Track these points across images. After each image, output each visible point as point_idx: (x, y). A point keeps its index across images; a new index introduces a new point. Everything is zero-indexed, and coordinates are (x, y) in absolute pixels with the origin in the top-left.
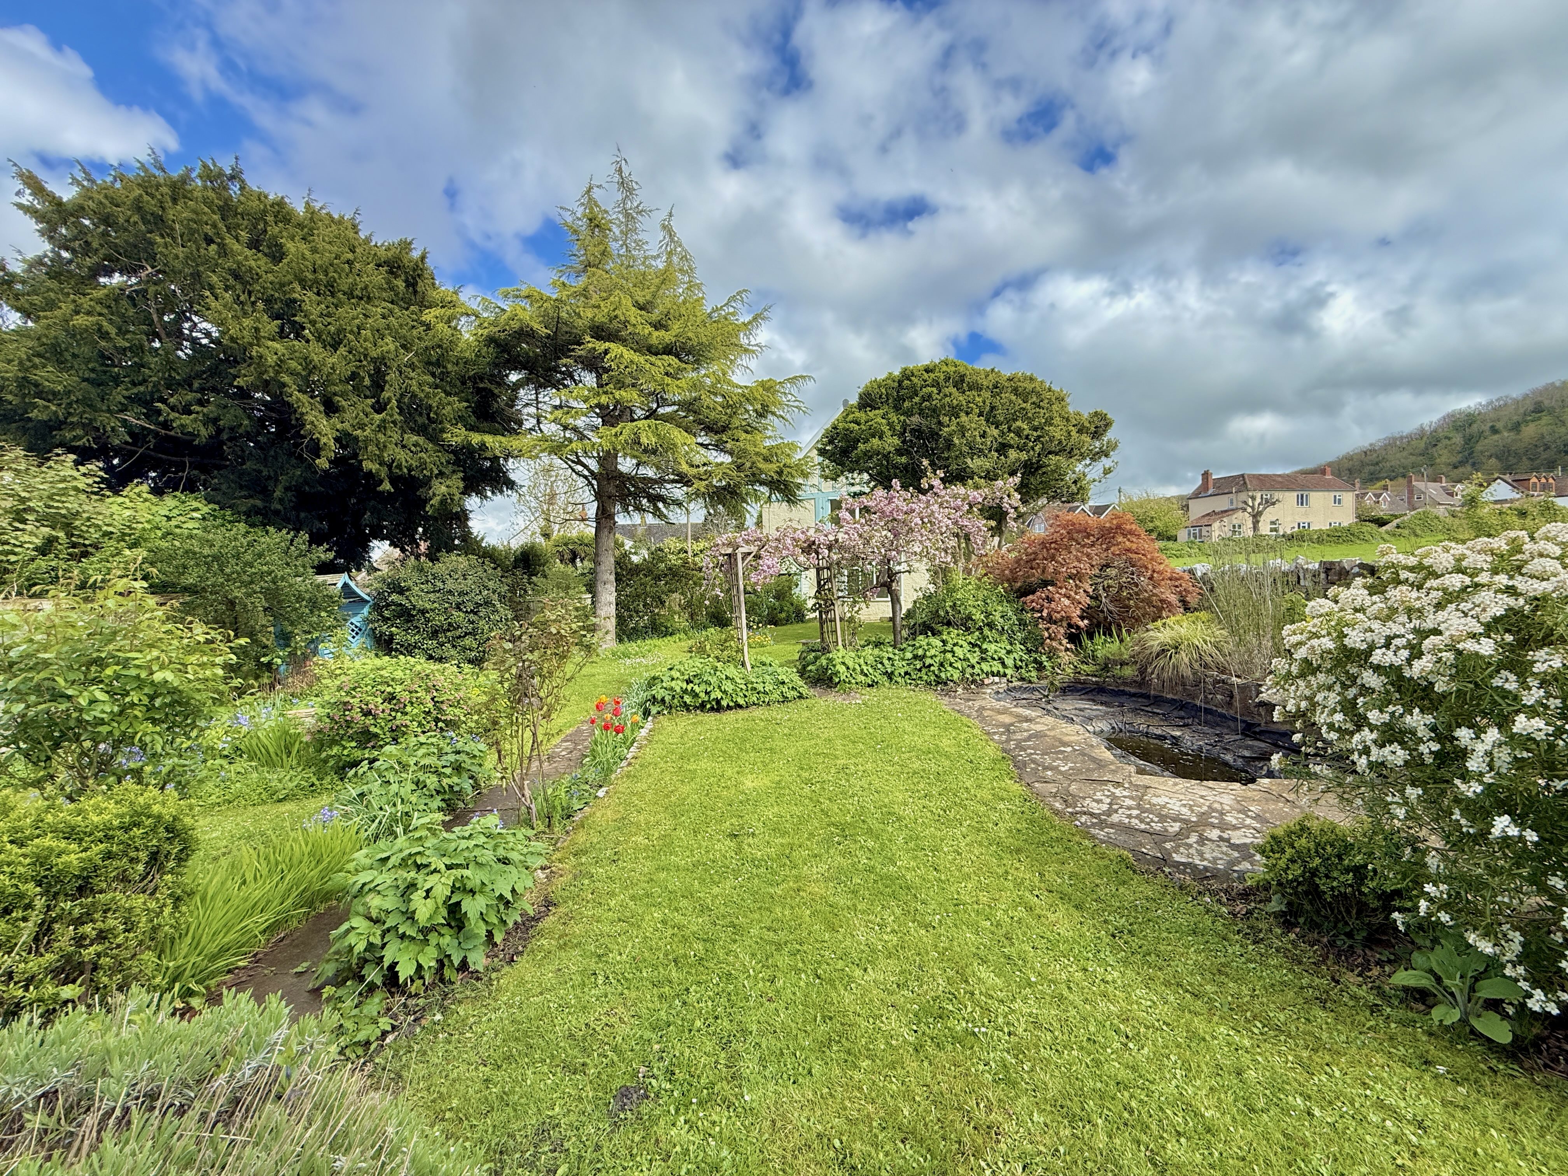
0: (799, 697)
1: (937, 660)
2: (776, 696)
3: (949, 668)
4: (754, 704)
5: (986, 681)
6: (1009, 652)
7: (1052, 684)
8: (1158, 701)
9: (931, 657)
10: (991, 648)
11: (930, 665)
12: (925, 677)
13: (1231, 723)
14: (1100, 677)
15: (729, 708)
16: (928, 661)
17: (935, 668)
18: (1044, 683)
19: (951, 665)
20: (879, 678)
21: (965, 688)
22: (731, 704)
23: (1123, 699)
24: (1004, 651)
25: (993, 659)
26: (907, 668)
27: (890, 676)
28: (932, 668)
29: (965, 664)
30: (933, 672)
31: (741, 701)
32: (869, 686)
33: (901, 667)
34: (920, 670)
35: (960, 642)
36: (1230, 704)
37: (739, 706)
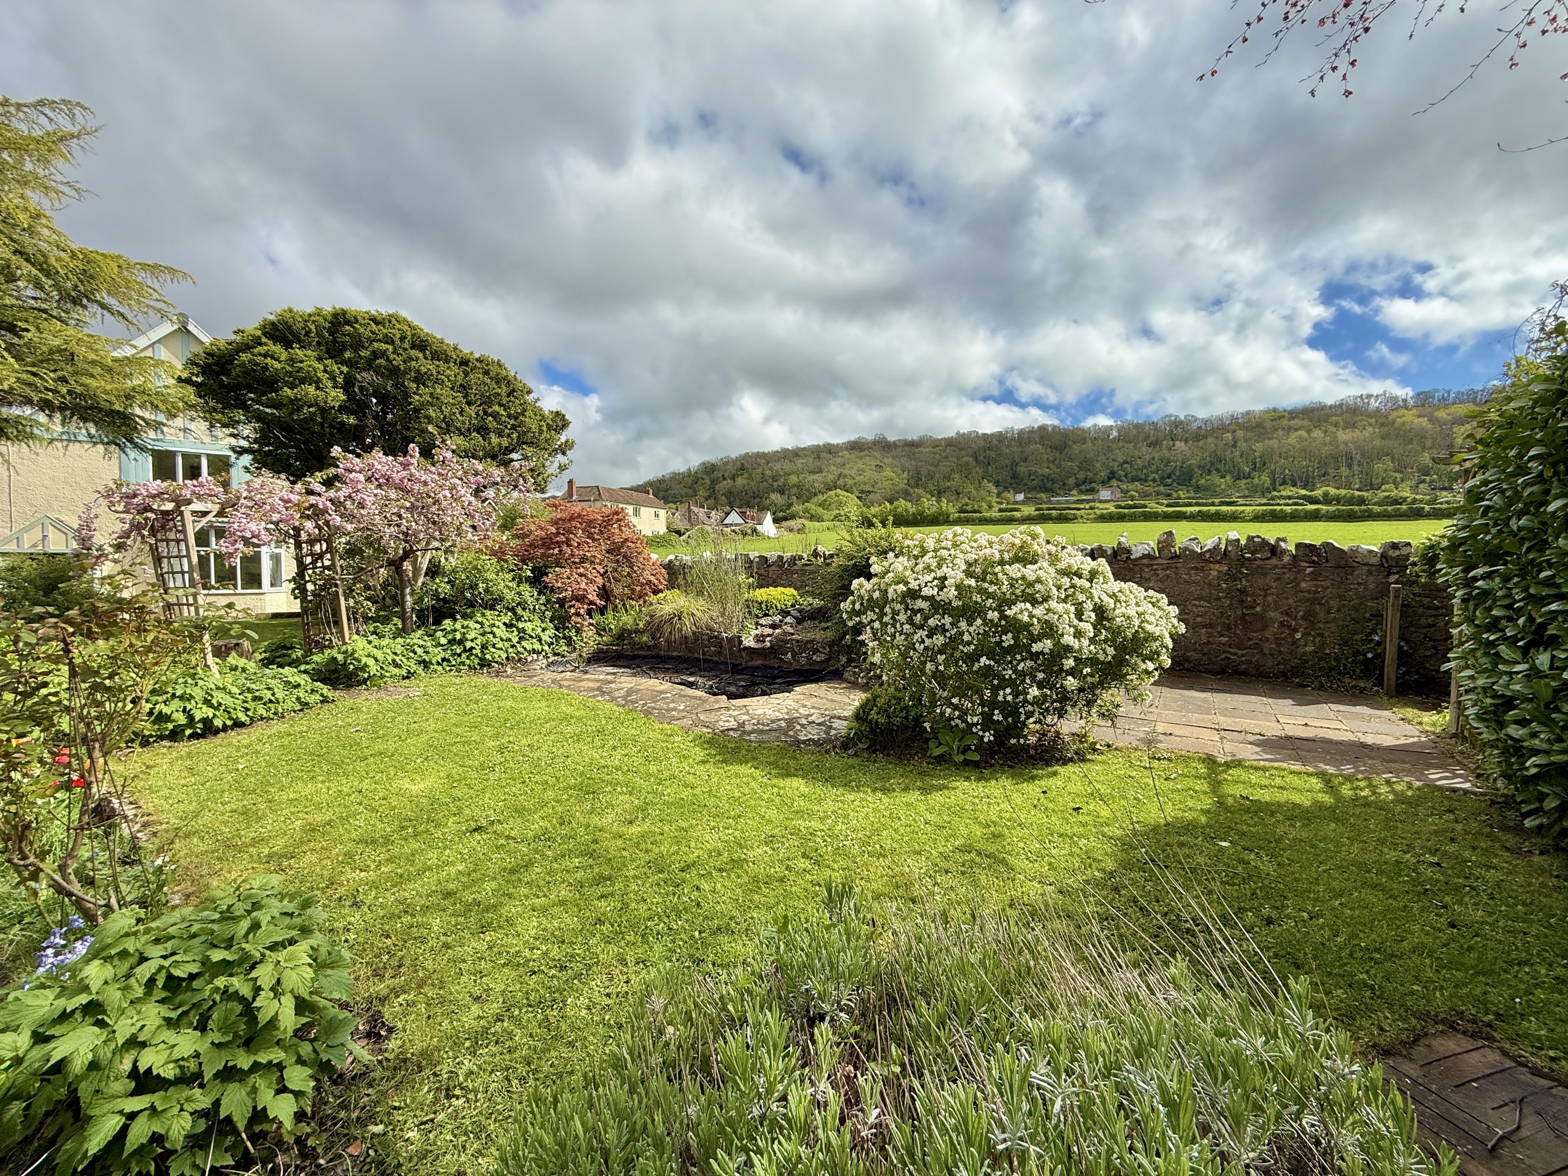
0: (322, 702)
1: (478, 642)
2: (291, 703)
3: (493, 650)
4: (262, 719)
5: (529, 659)
6: (544, 630)
7: (581, 656)
8: (667, 659)
9: (472, 641)
10: (528, 626)
11: (472, 648)
12: (468, 662)
13: (722, 667)
14: (617, 645)
15: (225, 728)
16: (468, 645)
17: (477, 651)
18: (574, 655)
19: (494, 646)
20: (414, 667)
21: (512, 668)
22: (229, 723)
23: (637, 661)
24: (540, 630)
25: (532, 637)
26: (442, 655)
27: (425, 664)
28: (474, 651)
29: (507, 644)
30: (477, 656)
31: (243, 718)
32: (404, 678)
33: (437, 654)
34: (460, 655)
35: (497, 623)
36: (720, 653)
37: (238, 724)
